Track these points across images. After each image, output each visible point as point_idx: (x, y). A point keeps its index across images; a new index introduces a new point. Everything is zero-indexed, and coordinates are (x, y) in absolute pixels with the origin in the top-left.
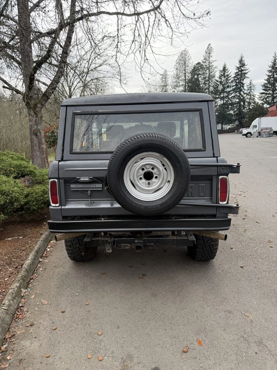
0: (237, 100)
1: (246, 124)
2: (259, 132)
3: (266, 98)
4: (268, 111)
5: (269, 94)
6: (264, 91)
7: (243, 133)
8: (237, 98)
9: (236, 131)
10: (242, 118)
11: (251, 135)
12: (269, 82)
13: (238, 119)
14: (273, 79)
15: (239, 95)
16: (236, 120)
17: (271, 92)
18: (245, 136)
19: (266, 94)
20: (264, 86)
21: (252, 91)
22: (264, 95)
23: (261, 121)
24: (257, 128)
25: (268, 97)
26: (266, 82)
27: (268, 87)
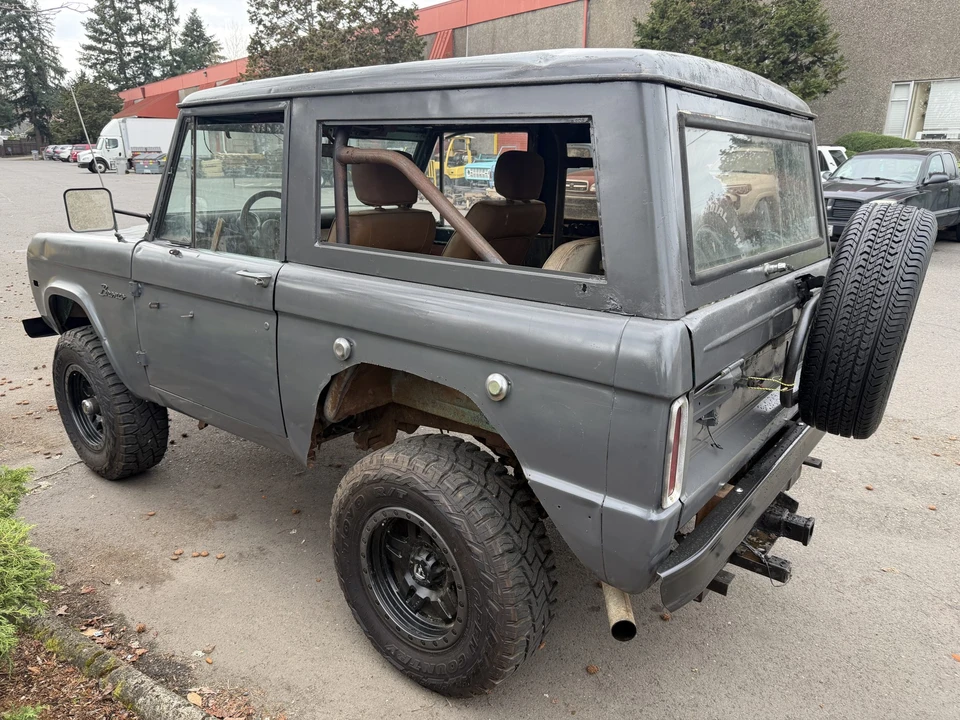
0: (16, 57)
1: (58, 131)
2: (129, 160)
3: (103, 63)
4: (122, 100)
5: (111, 53)
6: (94, 44)
7: (82, 161)
8: (15, 51)
9: (35, 152)
10: (43, 112)
11: (107, 166)
12: (103, 19)
13: (30, 115)
14: (112, 12)
15: (17, 40)
16: (23, 117)
17: (113, 48)
18: (87, 170)
19: (102, 51)
20: (90, 25)
21: (46, 33)
22: (96, 53)
23: (126, 129)
24: (120, 149)
25: (107, 60)
26: (95, 17)
27: (102, 33)
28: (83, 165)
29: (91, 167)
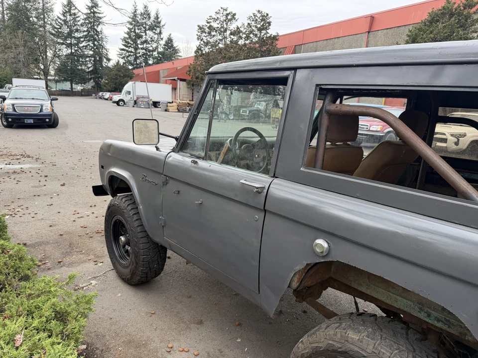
0: (91, 53)
1: (105, 86)
2: (135, 101)
3: (128, 57)
4: (134, 74)
5: (132, 52)
6: (125, 48)
7: (114, 100)
8: (91, 50)
9: (94, 95)
10: (99, 77)
11: (125, 104)
12: (130, 37)
13: (94, 78)
14: (134, 34)
15: (92, 45)
16: (91, 79)
17: (133, 50)
18: (115, 104)
19: (128, 51)
20: (124, 40)
21: (104, 43)
22: (125, 52)
23: (135, 86)
24: (131, 96)
25: (130, 55)
26: (127, 36)
27: (129, 43)
28: (114, 102)
29: (118, 103)
